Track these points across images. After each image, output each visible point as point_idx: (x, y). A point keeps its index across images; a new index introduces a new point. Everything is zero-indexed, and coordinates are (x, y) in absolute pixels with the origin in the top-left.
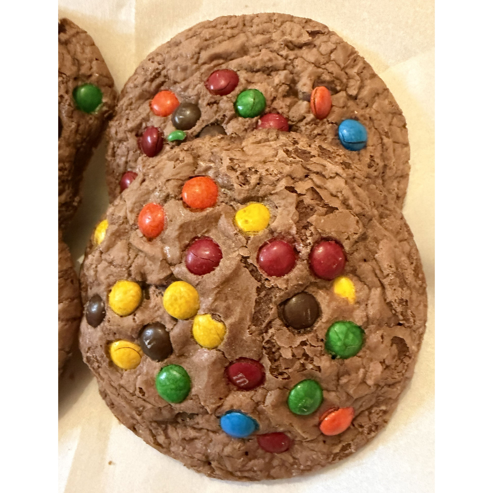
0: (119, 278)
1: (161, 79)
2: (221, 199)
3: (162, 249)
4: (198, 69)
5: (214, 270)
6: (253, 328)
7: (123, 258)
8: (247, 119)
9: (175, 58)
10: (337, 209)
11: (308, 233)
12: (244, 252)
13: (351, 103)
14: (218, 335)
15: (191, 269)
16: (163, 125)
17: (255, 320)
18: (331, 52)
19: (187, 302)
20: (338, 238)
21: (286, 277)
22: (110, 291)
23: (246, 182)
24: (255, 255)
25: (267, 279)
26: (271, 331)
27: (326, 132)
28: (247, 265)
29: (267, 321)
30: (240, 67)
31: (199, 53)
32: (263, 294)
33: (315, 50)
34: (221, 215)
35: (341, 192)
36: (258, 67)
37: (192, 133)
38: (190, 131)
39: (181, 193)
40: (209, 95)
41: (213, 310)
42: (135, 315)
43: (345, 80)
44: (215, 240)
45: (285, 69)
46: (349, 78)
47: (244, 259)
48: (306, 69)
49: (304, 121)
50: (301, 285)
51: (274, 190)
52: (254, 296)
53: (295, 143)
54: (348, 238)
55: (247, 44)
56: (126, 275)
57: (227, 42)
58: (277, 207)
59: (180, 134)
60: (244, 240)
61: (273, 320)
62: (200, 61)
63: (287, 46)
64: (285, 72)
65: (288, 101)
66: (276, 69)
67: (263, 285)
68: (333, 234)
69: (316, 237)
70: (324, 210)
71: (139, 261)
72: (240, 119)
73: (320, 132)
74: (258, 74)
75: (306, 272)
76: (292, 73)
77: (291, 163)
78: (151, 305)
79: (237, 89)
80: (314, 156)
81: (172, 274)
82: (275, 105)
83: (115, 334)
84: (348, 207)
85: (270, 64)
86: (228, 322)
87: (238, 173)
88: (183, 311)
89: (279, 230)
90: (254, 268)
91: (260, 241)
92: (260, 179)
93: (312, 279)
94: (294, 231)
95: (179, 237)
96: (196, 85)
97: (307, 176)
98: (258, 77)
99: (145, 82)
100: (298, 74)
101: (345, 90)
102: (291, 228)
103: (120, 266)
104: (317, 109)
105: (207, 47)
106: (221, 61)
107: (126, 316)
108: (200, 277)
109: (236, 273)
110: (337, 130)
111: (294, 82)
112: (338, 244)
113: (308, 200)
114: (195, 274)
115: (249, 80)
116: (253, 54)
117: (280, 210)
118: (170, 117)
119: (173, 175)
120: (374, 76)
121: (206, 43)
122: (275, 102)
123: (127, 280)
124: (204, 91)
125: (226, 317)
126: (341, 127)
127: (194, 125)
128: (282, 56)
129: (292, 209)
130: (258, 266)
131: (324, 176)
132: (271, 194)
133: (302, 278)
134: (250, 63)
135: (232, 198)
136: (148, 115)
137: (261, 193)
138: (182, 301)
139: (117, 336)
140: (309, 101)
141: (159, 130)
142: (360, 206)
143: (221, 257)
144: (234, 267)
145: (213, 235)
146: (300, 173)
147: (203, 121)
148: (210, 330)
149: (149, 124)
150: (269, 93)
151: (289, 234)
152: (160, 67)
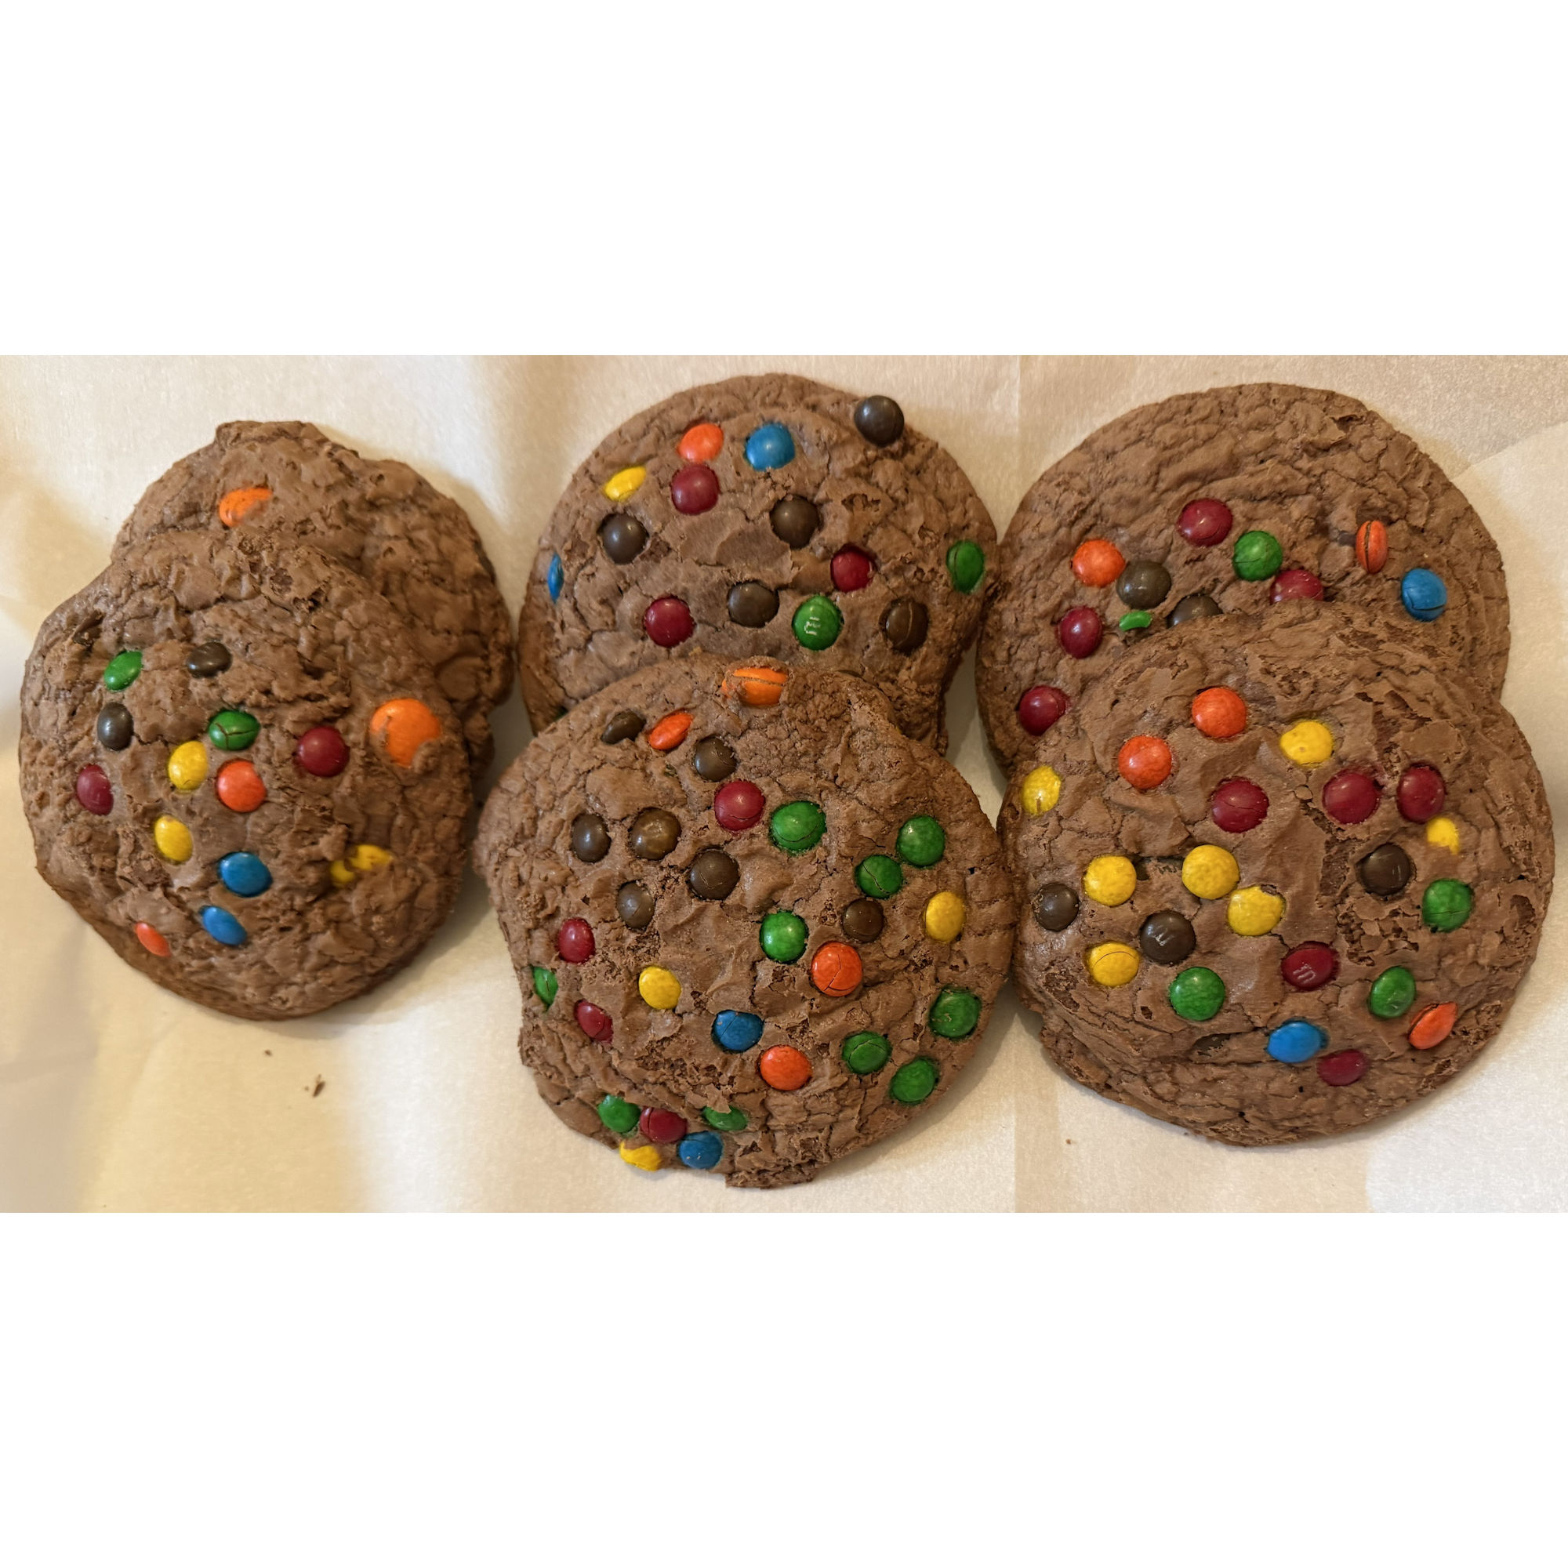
0: (1101, 852)
1: (1087, 520)
2: (1255, 720)
3: (1174, 802)
4: (1157, 502)
5: (1260, 823)
6: (1324, 898)
7: (1104, 823)
8: (1256, 583)
9: (1113, 483)
10: (1429, 719)
11: (1394, 759)
12: (1303, 794)
13: (1416, 540)
14: (1273, 912)
15: (1224, 825)
16: (1103, 603)
17: (1325, 888)
18: (1380, 455)
19: (1224, 872)
20: (1433, 761)
21: (1366, 823)
22: (1085, 873)
23: (1294, 690)
24: (1320, 797)
25: (1339, 829)
26: (1349, 901)
27: (1384, 594)
28: (1309, 812)
29: (1342, 887)
30: (1232, 493)
31: (1158, 473)
32: (1335, 849)
33: (1351, 454)
34: (1260, 743)
35: (1431, 694)
36: (1264, 493)
37: (1161, 614)
38: (1157, 610)
39: (1190, 716)
40: (1188, 549)
41: (1264, 879)
42: (1132, 903)
43: (1405, 503)
44: (1254, 780)
45: (1307, 493)
46: (1411, 496)
47: (1305, 803)
48: (1344, 491)
49: (1348, 581)
50: (1387, 833)
51: (1337, 699)
52: (1322, 854)
53: (1349, 621)
54: (1448, 761)
55: (1236, 451)
56: (1113, 847)
57: (1203, 449)
58: (1341, 725)
59: (1140, 617)
60: (1303, 776)
61: (1350, 885)
62: (1162, 486)
63: (1306, 451)
64: (1309, 497)
65: (1315, 544)
66: (1294, 494)
67: (1334, 837)
68: (1428, 757)
69: (1406, 762)
70: (1412, 723)
71: (1131, 823)
72: (1243, 583)
73: (1375, 597)
74: (1264, 503)
75: (1395, 814)
76: (1320, 499)
77: (1356, 656)
78: (1155, 885)
79: (1233, 535)
80: (1382, 641)
81: (1190, 836)
82: (1296, 554)
83: (1102, 933)
84: (1444, 715)
85: (1283, 487)
86: (1287, 894)
87: (1279, 678)
88: (1218, 886)
89: (1352, 757)
90: (1320, 816)
91: (1325, 776)
92: (1315, 684)
93: (1403, 824)
94: (1374, 756)
95: (1202, 783)
96: (1161, 532)
97: (1379, 674)
98: (1263, 508)
99: (1058, 528)
100: (1331, 500)
101: (1405, 518)
102: (1369, 752)
103: (1100, 835)
104: (1370, 560)
105: (1169, 462)
106: (1197, 484)
107: (1117, 906)
108: (1241, 835)
109: (1294, 825)
110: (1401, 589)
111: (1324, 513)
112: (1435, 770)
113: (1389, 710)
114: (1232, 831)
115: (1250, 516)
116: (1250, 469)
117: (1347, 729)
118: (1113, 586)
119: (1174, 690)
120: (1449, 486)
121: (1168, 454)
122: (1295, 550)
123: (1113, 854)
124: (1178, 541)
125: (1285, 887)
126: (1407, 584)
127: (1164, 599)
128: (1299, 470)
129: (1369, 725)
130: (1325, 812)
131: (1402, 672)
132: (1333, 706)
133: (1389, 822)
134: (1252, 488)
135: (1272, 717)
136: (1073, 586)
137: (1316, 707)
138: (1218, 871)
139: (1106, 936)
140: (1354, 545)
141: (1097, 611)
142: (1459, 711)
143: (1268, 805)
144: (1292, 815)
145: (1250, 773)
146: (1370, 671)
147: (1178, 591)
148: (1263, 906)
149: (1076, 603)
150: (1285, 538)
151: (1367, 761)
152: (1087, 499)
